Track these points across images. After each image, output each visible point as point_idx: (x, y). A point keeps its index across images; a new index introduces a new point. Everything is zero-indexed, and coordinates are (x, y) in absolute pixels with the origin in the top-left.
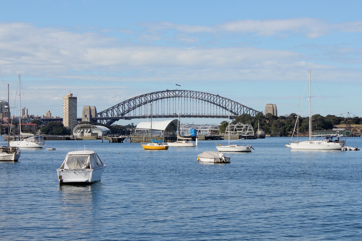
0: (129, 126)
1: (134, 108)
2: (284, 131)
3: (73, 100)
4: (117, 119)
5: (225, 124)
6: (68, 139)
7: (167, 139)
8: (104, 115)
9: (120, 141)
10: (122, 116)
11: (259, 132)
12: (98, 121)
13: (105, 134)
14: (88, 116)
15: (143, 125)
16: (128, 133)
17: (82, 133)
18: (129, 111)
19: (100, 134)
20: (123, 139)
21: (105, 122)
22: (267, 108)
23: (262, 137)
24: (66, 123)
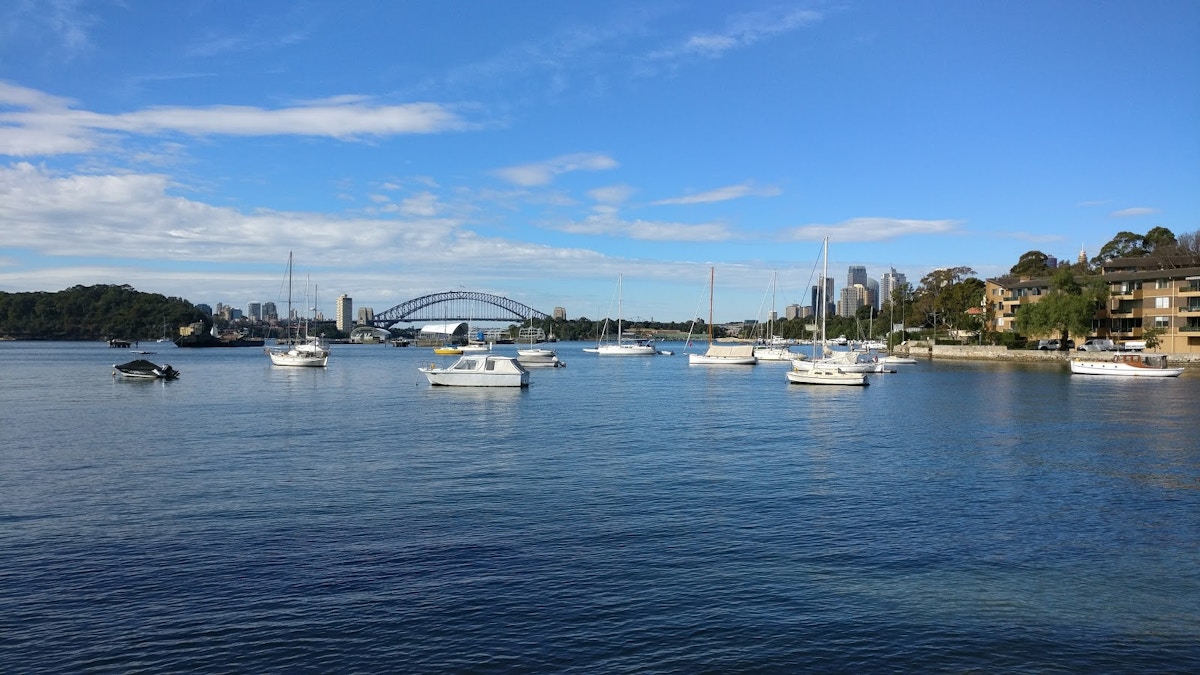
0: (409, 329)
1: (415, 310)
2: (574, 335)
3: (347, 302)
4: (396, 322)
5: (513, 329)
6: (347, 343)
7: (455, 344)
8: (382, 317)
9: (405, 345)
10: (402, 319)
11: (551, 336)
12: (376, 324)
13: (389, 338)
14: (364, 319)
15: (428, 328)
16: (412, 337)
17: (362, 336)
18: (409, 313)
19: (382, 338)
20: (408, 343)
21: (382, 325)
22: (556, 311)
23: (554, 341)
24: (340, 326)
